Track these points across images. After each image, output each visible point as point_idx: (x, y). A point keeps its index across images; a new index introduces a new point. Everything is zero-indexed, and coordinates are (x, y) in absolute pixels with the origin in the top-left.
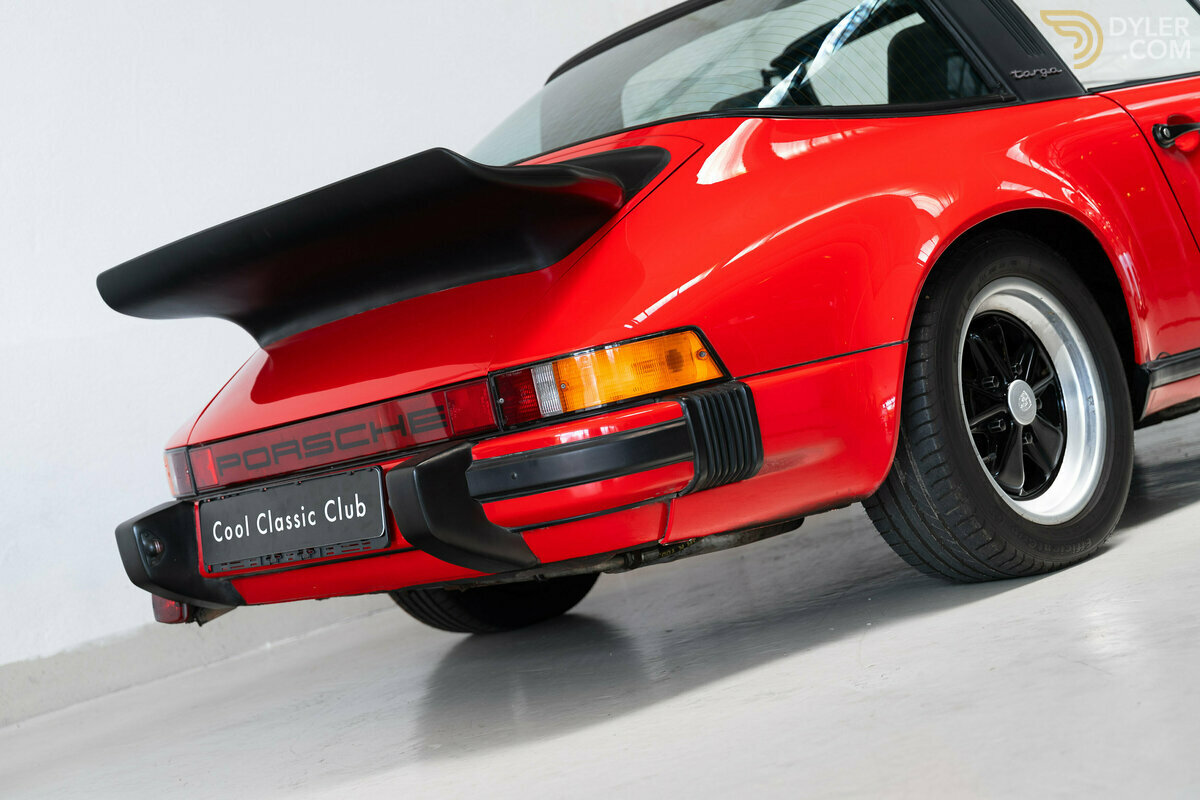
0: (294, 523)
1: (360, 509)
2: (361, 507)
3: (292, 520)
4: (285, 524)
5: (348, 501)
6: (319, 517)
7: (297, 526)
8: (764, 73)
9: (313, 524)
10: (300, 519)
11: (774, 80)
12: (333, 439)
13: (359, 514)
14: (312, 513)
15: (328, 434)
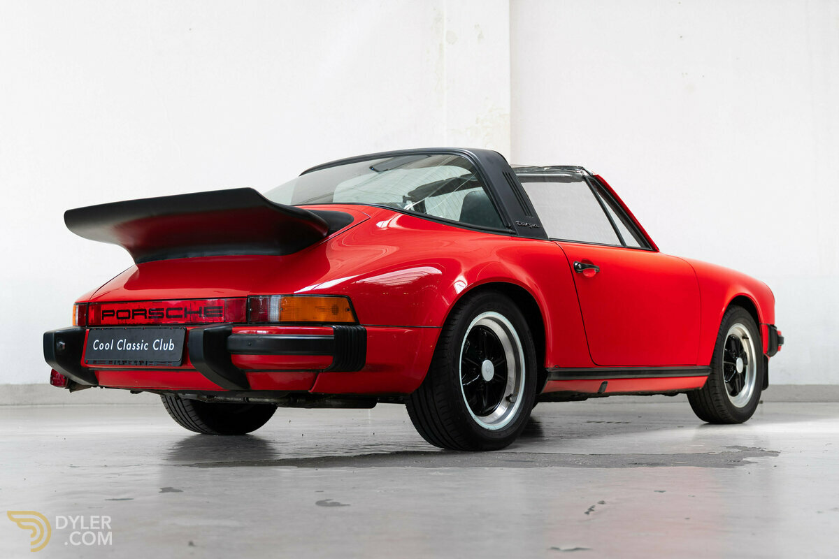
0: (136, 347)
1: (171, 346)
2: (172, 346)
3: (136, 346)
4: (132, 347)
5: (166, 341)
6: (150, 347)
7: (138, 349)
8: (404, 197)
9: (146, 349)
10: (140, 346)
11: (408, 202)
12: (165, 312)
13: (170, 349)
14: (147, 344)
15: (163, 309)
